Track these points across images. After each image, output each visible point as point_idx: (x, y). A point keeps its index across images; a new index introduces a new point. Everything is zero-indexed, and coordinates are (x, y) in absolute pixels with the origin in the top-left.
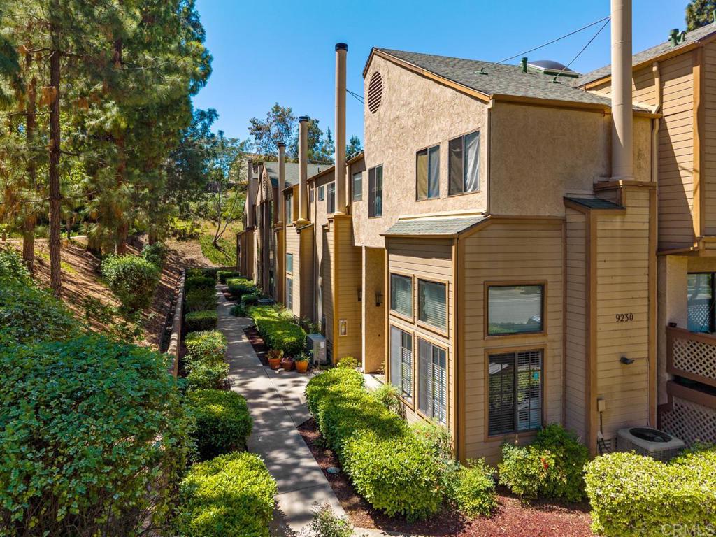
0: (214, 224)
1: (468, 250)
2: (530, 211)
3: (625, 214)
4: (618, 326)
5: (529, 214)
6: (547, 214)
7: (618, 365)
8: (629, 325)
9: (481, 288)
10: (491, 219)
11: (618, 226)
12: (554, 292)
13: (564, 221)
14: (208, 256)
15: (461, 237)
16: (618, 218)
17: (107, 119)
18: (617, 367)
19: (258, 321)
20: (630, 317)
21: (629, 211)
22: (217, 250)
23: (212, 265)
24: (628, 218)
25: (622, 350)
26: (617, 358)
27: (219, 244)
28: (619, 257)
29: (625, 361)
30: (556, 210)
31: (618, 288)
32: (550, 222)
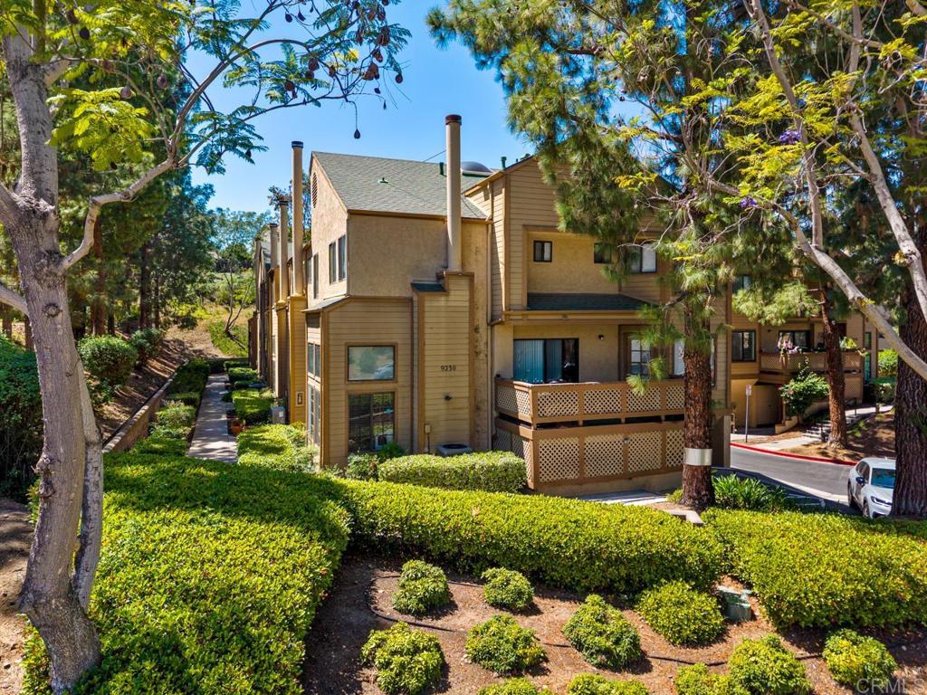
0: (227, 309)
1: (331, 320)
2: (382, 293)
3: (448, 295)
4: (444, 374)
5: (381, 295)
6: (397, 295)
7: (443, 401)
8: (452, 373)
9: (343, 348)
10: (349, 299)
11: (443, 303)
12: (403, 352)
13: (411, 300)
14: (219, 346)
15: (325, 311)
16: (443, 298)
17: (80, 208)
18: (442, 404)
19: (237, 400)
20: (453, 368)
21: (452, 293)
22: (229, 338)
23: (222, 356)
24: (452, 298)
25: (447, 391)
26: (443, 397)
27: (232, 332)
28: (443, 325)
29: (448, 398)
30: (406, 292)
31: (443, 347)
32: (399, 300)
